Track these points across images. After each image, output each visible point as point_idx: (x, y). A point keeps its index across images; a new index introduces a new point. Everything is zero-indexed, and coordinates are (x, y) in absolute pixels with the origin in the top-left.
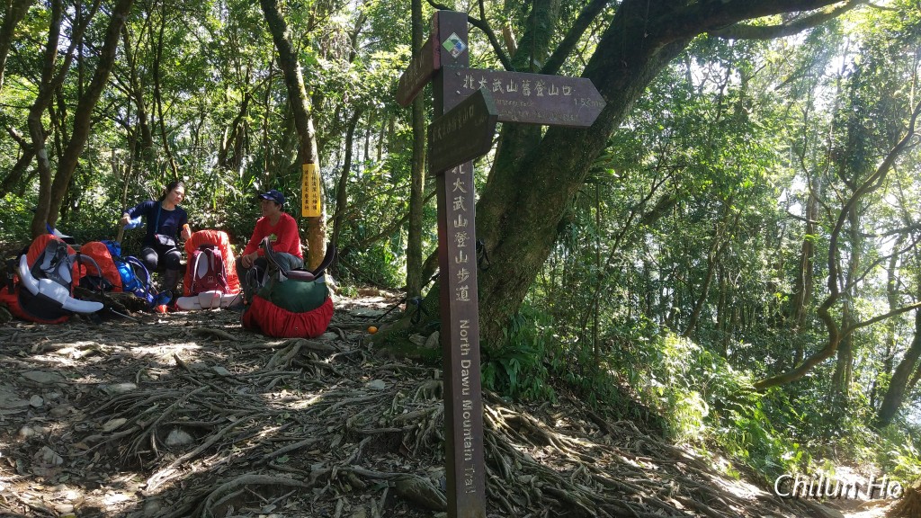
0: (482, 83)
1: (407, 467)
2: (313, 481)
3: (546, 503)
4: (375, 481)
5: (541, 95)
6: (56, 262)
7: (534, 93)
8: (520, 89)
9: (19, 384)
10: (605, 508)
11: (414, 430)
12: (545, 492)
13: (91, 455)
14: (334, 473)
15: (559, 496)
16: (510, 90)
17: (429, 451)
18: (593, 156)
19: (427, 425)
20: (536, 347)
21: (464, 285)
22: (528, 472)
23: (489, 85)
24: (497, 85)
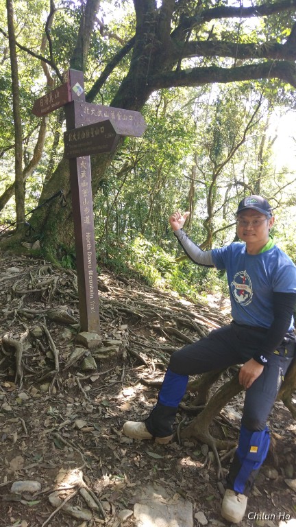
0: (93, 111)
1: (49, 307)
2: (6, 318)
3: (120, 315)
4: (36, 314)
7: (116, 118)
8: (110, 116)
11: (47, 290)
12: (119, 310)
14: (16, 313)
15: (125, 311)
17: (56, 299)
19: (52, 286)
21: (87, 216)
22: (106, 303)
23: (96, 112)
24: (100, 113)
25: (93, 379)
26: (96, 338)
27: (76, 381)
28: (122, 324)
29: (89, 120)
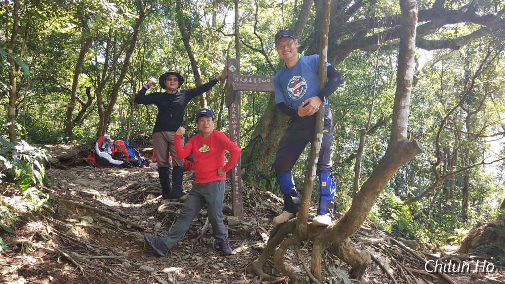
0: (241, 79)
5: (260, 82)
6: (107, 146)
7: (258, 82)
8: (253, 81)
9: (101, 180)
13: (125, 200)
16: (250, 81)
21: (235, 141)
23: (243, 80)
24: (246, 80)
28: (264, 218)
29: (238, 85)
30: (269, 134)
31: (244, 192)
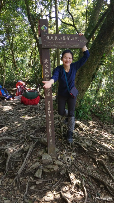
0: (52, 38)
1: (45, 136)
2: (20, 139)
3: (75, 146)
4: (35, 139)
5: (69, 40)
7: (66, 39)
8: (63, 39)
10: (90, 148)
14: (25, 137)
15: (78, 145)
16: (60, 39)
18: (100, 58)
20: (88, 107)
21: (48, 92)
23: (54, 38)
24: (56, 38)
25: (37, 183)
26: (47, 159)
27: (27, 182)
28: (73, 152)
29: (49, 43)
30: (78, 81)
31: (60, 125)
